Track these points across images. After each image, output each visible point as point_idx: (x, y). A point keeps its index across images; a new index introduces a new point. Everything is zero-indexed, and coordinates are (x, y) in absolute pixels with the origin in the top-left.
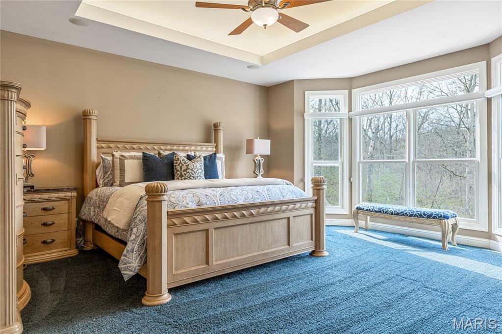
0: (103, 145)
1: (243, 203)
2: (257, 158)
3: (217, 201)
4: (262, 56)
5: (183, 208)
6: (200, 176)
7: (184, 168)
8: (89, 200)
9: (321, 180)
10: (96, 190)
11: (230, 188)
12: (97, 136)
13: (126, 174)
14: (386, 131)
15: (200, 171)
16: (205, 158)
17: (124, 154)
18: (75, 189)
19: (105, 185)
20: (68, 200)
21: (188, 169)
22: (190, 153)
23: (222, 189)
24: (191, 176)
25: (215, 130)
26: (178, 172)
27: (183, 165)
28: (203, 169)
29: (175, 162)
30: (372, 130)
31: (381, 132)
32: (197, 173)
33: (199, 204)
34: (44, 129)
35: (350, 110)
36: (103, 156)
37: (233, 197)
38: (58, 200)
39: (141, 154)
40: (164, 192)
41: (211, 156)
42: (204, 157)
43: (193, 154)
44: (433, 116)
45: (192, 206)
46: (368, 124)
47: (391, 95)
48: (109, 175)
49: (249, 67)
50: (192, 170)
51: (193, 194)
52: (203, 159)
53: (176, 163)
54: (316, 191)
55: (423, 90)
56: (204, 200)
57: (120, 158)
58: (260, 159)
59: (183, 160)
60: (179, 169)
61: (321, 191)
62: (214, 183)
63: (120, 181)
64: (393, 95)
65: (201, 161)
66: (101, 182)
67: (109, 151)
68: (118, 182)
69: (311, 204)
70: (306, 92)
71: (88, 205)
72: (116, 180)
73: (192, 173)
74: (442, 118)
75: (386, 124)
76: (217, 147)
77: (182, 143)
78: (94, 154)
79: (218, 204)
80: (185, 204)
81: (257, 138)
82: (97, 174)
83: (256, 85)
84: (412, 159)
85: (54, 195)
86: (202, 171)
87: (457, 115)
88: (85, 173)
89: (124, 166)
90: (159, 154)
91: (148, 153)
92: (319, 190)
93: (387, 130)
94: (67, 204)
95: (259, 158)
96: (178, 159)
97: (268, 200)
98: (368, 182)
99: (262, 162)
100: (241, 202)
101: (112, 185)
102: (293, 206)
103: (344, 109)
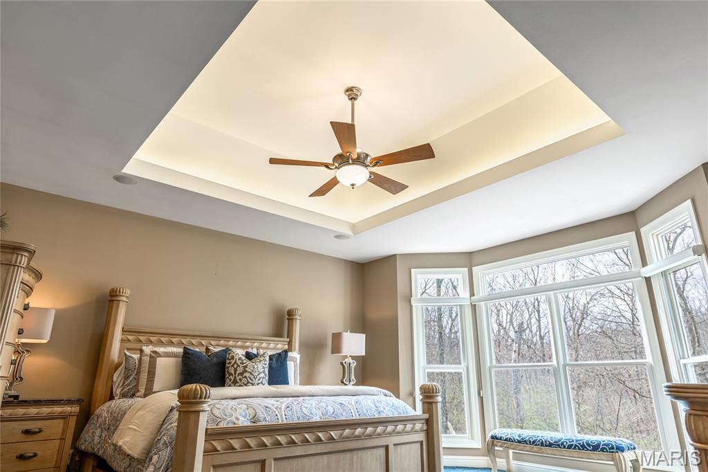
0: (130, 337)
1: (319, 420)
2: (346, 360)
3: (281, 416)
4: (354, 224)
5: (231, 425)
6: (261, 383)
7: (240, 370)
8: (96, 419)
9: (433, 389)
10: (108, 404)
11: (302, 398)
12: (125, 324)
13: (156, 379)
14: (534, 331)
15: (262, 375)
16: (271, 358)
17: (157, 349)
18: (79, 401)
19: (124, 396)
20: (64, 418)
21: (245, 371)
22: (250, 350)
23: (290, 399)
24: (248, 382)
25: (288, 319)
26: (231, 377)
27: (238, 366)
28: (267, 373)
29: (228, 361)
30: (514, 328)
31: (527, 331)
32: (258, 377)
33: (254, 419)
34: (53, 312)
35: (472, 294)
36: (127, 353)
37: (305, 411)
38: (50, 417)
39: (181, 350)
40: (205, 398)
41: (279, 354)
42: (270, 356)
43: (255, 351)
44: (596, 310)
45: (244, 422)
46: (508, 320)
47: (536, 281)
48: (132, 380)
49: (336, 237)
50: (251, 373)
51: (247, 405)
52: (267, 359)
53: (230, 363)
54: (426, 405)
55: (576, 275)
56: (262, 414)
57: (150, 355)
58: (351, 361)
59: (240, 359)
60: (233, 372)
61: (434, 405)
62: (280, 390)
63: (146, 389)
64: (538, 280)
65: (265, 360)
66: (118, 391)
67: (137, 346)
68: (143, 391)
69: (421, 425)
70: (412, 270)
71: (93, 426)
72: (140, 388)
73: (250, 378)
74: (609, 312)
75: (534, 321)
76: (290, 343)
77: (242, 337)
78: (115, 349)
79: (282, 420)
80: (233, 419)
81: (347, 332)
82: (115, 379)
83: (346, 261)
84: (562, 362)
85: (45, 410)
86: (265, 375)
87: (627, 308)
88: (98, 376)
89: (155, 368)
90: (207, 350)
91: (192, 349)
92: (431, 403)
93: (534, 329)
94: (62, 425)
95: (349, 360)
96: (233, 358)
97: (356, 417)
98: (515, 406)
99: (353, 366)
100: (316, 418)
101: (133, 395)
102: (393, 427)
103: (464, 293)
